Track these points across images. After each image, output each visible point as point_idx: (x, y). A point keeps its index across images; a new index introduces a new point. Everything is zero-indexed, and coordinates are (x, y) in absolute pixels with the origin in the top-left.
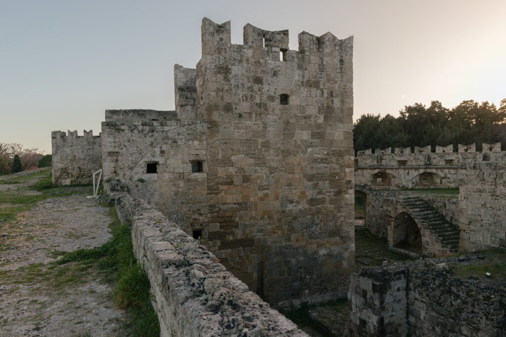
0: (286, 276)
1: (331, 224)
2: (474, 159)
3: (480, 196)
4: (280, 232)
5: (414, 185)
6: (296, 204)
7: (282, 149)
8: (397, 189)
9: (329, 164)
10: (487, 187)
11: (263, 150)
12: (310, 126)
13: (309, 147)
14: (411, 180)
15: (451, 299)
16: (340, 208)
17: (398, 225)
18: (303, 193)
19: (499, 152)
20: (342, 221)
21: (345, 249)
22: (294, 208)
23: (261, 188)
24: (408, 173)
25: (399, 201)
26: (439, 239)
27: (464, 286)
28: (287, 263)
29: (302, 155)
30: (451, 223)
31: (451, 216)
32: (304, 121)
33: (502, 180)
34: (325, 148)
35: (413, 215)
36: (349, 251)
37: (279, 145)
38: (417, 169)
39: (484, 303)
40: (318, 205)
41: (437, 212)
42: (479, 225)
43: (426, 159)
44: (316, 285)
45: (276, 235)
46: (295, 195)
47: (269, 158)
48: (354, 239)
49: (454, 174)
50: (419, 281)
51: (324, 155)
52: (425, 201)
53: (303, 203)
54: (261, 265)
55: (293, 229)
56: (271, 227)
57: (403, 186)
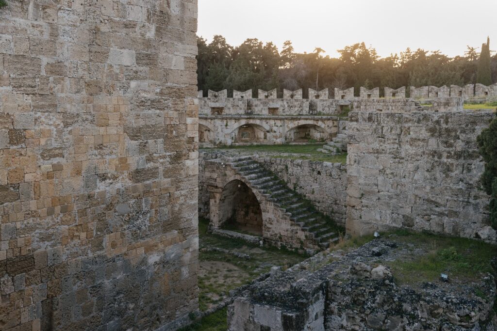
0: (94, 314)
1: (166, 210)
2: (301, 108)
3: (378, 158)
4: (83, 235)
5: (233, 141)
6: (111, 181)
7: (87, 79)
8: (213, 146)
9: (164, 109)
10: (387, 146)
11: (51, 79)
12: (134, 41)
13: (132, 79)
14: (230, 134)
15: (402, 322)
16: (179, 182)
17: (225, 197)
18: (123, 161)
19: (326, 100)
20: (182, 204)
21: (185, 249)
22: (107, 188)
23: (48, 154)
24: (226, 125)
25: (230, 165)
26: (288, 215)
27: (425, 301)
28: (96, 289)
29: (121, 92)
30: (294, 192)
31: (295, 182)
32: (124, 31)
33: (409, 136)
34: (158, 83)
35: (251, 183)
36: (191, 250)
37: (81, 72)
38: (237, 119)
39: (459, 325)
40: (148, 179)
41: (276, 178)
42: (375, 198)
43: (245, 106)
44: (143, 317)
45: (76, 241)
46: (109, 164)
47: (63, 95)
48: (197, 231)
49: (281, 126)
50: (347, 299)
51: (157, 94)
52: (260, 163)
53: (123, 178)
54: (49, 304)
55: (107, 225)
56: (67, 227)
57: (220, 143)
